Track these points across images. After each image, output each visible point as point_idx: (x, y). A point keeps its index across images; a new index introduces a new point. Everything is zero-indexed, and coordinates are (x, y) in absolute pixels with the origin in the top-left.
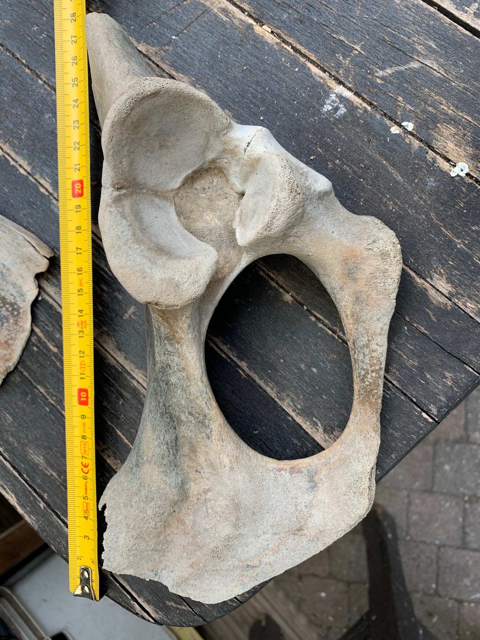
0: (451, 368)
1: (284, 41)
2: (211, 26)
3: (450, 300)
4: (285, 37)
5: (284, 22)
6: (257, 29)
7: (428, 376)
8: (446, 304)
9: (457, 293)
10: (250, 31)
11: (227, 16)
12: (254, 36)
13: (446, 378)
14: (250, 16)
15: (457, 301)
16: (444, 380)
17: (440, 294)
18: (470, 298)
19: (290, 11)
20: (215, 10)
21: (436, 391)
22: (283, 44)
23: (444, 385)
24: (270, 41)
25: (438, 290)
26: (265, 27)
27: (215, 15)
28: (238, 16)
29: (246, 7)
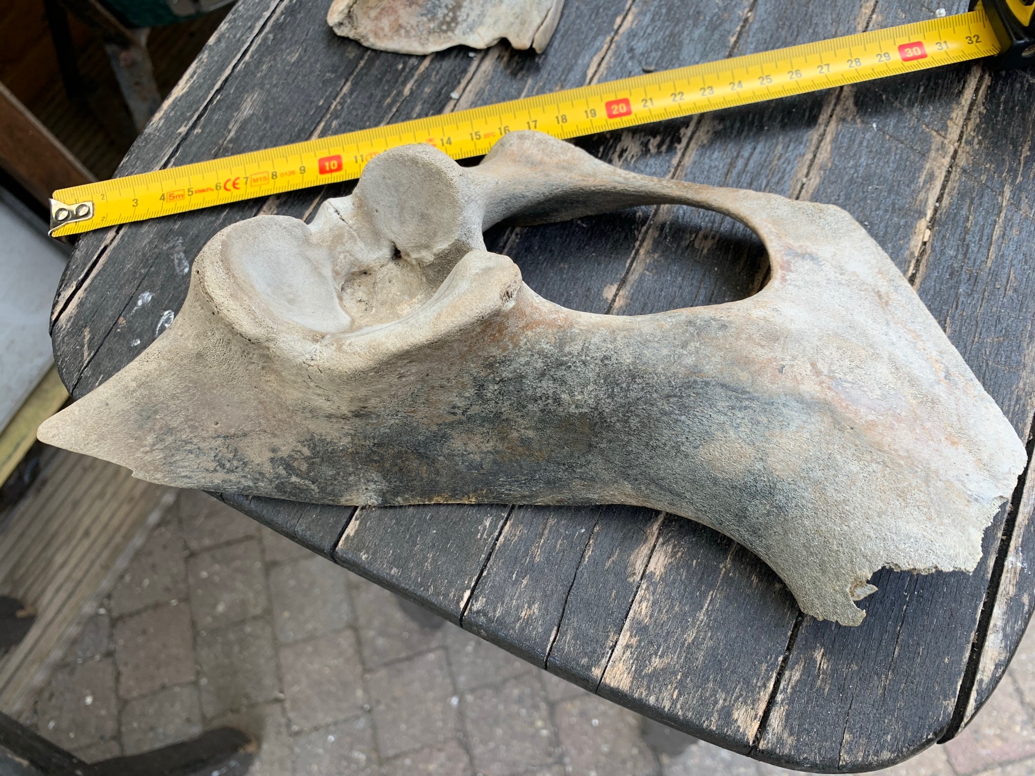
0: (546, 609)
1: (918, 261)
2: (906, 166)
3: (641, 579)
4: (924, 261)
5: (942, 253)
6: (923, 224)
7: (525, 582)
8: (634, 574)
9: (655, 585)
10: (916, 215)
11: (925, 182)
12: (912, 223)
13: (529, 607)
14: (936, 210)
15: (644, 586)
16: (526, 605)
17: (645, 561)
18: (654, 603)
19: (960, 257)
20: (928, 166)
21: (507, 599)
22: (913, 262)
23: (519, 608)
24: (912, 243)
25: (650, 558)
26: (928, 232)
27: (922, 167)
28: (930, 195)
29: (946, 201)
